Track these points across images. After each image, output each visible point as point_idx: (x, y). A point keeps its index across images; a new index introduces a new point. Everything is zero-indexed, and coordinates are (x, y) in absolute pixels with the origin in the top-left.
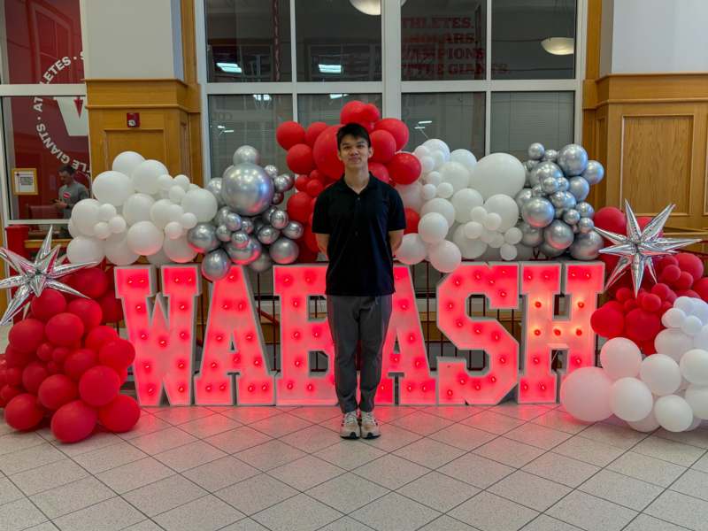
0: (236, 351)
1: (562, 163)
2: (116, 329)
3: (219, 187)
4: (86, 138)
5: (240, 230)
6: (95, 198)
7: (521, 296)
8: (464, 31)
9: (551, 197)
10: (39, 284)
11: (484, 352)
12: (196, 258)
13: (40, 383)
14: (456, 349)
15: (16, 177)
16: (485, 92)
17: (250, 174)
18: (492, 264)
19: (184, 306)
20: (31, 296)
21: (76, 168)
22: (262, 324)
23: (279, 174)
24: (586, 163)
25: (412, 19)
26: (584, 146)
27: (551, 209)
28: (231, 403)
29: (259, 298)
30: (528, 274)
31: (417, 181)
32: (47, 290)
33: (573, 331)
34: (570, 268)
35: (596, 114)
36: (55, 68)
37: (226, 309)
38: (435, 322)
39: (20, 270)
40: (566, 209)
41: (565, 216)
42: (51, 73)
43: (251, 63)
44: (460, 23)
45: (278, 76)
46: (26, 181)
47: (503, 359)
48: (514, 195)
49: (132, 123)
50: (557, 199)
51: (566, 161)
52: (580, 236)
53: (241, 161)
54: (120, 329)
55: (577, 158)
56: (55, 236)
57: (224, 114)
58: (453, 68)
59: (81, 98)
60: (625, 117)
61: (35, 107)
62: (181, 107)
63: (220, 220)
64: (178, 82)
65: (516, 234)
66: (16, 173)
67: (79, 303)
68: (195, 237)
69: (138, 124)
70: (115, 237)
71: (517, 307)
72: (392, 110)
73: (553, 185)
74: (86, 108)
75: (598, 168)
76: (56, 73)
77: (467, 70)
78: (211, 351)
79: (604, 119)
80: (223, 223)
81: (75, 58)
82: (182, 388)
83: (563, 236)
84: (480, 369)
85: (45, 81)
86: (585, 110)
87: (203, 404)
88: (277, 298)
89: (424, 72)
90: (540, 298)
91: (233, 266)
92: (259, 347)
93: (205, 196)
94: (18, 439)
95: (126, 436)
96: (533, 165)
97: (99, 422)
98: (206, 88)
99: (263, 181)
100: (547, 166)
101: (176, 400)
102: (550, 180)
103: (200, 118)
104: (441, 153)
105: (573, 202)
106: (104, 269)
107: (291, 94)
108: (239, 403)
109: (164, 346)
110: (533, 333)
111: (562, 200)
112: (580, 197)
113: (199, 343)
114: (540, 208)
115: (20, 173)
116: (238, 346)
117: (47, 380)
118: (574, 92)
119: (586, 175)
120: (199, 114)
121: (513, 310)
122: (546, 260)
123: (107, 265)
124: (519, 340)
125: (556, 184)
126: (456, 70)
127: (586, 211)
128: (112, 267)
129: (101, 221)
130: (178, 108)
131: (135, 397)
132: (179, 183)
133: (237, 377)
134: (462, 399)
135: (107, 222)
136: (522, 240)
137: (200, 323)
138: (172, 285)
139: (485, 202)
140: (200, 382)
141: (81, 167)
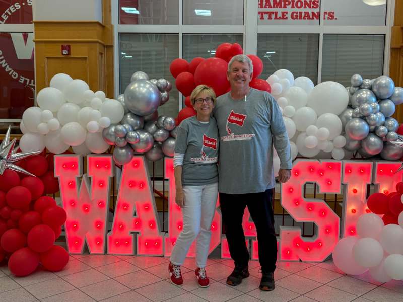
0: (137, 217)
1: (375, 90)
2: (53, 198)
4: (32, 61)
6: (38, 106)
7: (342, 184)
9: (367, 118)
10: (2, 166)
11: (314, 224)
14: (293, 220)
16: (319, 34)
18: (323, 161)
19: (101, 184)
21: (22, 82)
22: (156, 198)
24: (393, 89)
26: (391, 76)
28: (133, 253)
29: (154, 179)
30: (348, 169)
32: (7, 170)
34: (379, 165)
35: (401, 52)
36: (10, 11)
37: (131, 187)
38: (279, 201)
40: (378, 125)
41: (377, 131)
42: (7, 14)
47: (328, 230)
48: (339, 112)
49: (65, 52)
50: (371, 119)
51: (378, 89)
52: (388, 144)
54: (56, 198)
55: (387, 86)
56: (13, 132)
58: (295, 14)
62: (100, 41)
64: (98, 23)
65: (341, 140)
67: (28, 180)
68: (108, 134)
69: (69, 53)
70: (52, 133)
71: (339, 192)
74: (34, 41)
76: (10, 14)
78: (120, 216)
81: (24, 4)
82: (98, 240)
83: (375, 145)
84: (311, 236)
85: (2, 20)
86: (392, 49)
87: (113, 253)
88: (167, 180)
90: (356, 186)
92: (153, 214)
93: (116, 104)
95: (60, 274)
96: (354, 90)
97: (40, 263)
98: (118, 28)
100: (364, 92)
101: (93, 250)
102: (366, 106)
103: (112, 52)
104: (288, 80)
105: (383, 120)
106: (45, 156)
107: (178, 33)
108: (138, 253)
109: (87, 211)
110: (351, 212)
111: (374, 120)
112: (388, 115)
113: (112, 211)
116: (139, 214)
117: (6, 232)
118: (385, 35)
119: (393, 99)
120: (112, 46)
121: (336, 195)
122: (362, 159)
123: (48, 153)
124: (340, 217)
125: (371, 109)
126: (297, 16)
127: (392, 126)
128: (52, 155)
129: (42, 122)
130: (100, 43)
131: (66, 246)
132: (99, 96)
133: (137, 235)
134: (297, 257)
135: (47, 123)
136: (345, 145)
137: (112, 196)
138: (94, 169)
139: (318, 117)
140: (111, 238)
141: (25, 81)
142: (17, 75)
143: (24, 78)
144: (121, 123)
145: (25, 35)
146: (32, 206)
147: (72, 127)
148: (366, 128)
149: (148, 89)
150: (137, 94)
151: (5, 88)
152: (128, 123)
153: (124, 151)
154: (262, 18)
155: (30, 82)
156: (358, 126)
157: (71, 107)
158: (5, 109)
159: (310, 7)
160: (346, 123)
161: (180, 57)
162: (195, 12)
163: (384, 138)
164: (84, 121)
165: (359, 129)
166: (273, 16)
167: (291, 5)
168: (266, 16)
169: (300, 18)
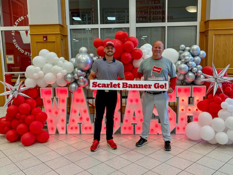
0: (81, 116)
1: (191, 52)
2: (41, 109)
3: (74, 61)
4: (29, 45)
5: (82, 75)
6: (33, 65)
7: (177, 97)
8: (158, 5)
9: (187, 63)
10: (16, 94)
12: (67, 85)
13: (17, 126)
14: (155, 115)
15: (7, 58)
16: (165, 27)
17: (85, 57)
19: (63, 101)
20: (13, 98)
21: (26, 54)
22: (89, 107)
23: (94, 56)
24: (200, 52)
25: (140, 1)
27: (187, 68)
28: (78, 132)
29: (88, 98)
30: (180, 90)
31: (141, 58)
32: (18, 96)
33: (195, 109)
34: (194, 88)
35: (204, 34)
36: (19, 20)
37: (77, 102)
39: (10, 89)
40: (193, 67)
41: (192, 70)
42: (17, 22)
43: (84, 17)
44: (157, 2)
46: (10, 59)
47: (171, 119)
49: (45, 39)
50: (189, 64)
51: (193, 51)
52: (197, 77)
53: (81, 52)
54: (42, 109)
55: (197, 50)
56: (21, 78)
57: (75, 35)
58: (154, 18)
59: (28, 31)
61: (12, 34)
63: (75, 72)
64: (60, 25)
66: (7, 56)
67: (29, 100)
68: (67, 78)
69: (47, 39)
70: (40, 78)
72: (133, 34)
73: (188, 59)
74: (30, 34)
75: (204, 53)
77: (159, 19)
78: (72, 116)
79: (207, 35)
80: (76, 73)
81: (25, 17)
82: (63, 129)
83: (192, 77)
86: (200, 32)
87: (70, 133)
88: (94, 98)
89: (144, 19)
90: (183, 98)
91: (79, 88)
92: (88, 115)
95: (45, 144)
96: (181, 52)
97: (36, 139)
98: (70, 27)
99: (89, 59)
100: (186, 53)
101: (61, 132)
103: (67, 37)
105: (195, 65)
106: (37, 88)
107: (98, 28)
108: (82, 133)
109: (57, 114)
110: (181, 110)
111: (191, 64)
112: (197, 63)
113: (68, 113)
114: (183, 67)
115: (8, 56)
116: (81, 114)
118: (197, 26)
119: (200, 56)
120: (67, 36)
121: (174, 102)
122: (186, 85)
127: (200, 68)
128: (39, 88)
130: (60, 34)
131: (48, 131)
132: (61, 60)
133: (81, 124)
134: (157, 132)
135: (38, 73)
137: (69, 107)
138: (59, 94)
140: (69, 126)
141: (28, 54)
142: (23, 51)
143: (27, 52)
147: (49, 75)
151: (18, 58)
159: (161, 14)
162: (107, 19)
163: (196, 74)
167: (152, 13)
169: (157, 20)
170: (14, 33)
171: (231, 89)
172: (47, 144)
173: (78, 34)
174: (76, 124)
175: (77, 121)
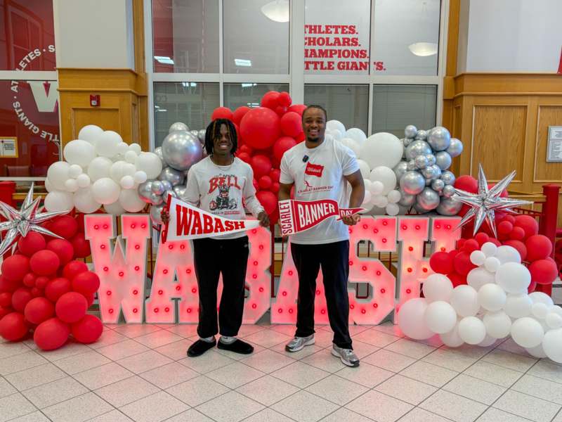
0: (178, 281)
1: (430, 141)
2: (84, 263)
4: (55, 115)
6: (64, 160)
7: (398, 242)
8: (350, 36)
9: (422, 171)
10: (24, 228)
11: (368, 284)
12: (145, 208)
13: (25, 305)
15: (1, 143)
16: (369, 84)
18: (377, 218)
19: (137, 247)
20: (19, 236)
21: (44, 137)
24: (449, 141)
25: (311, 26)
26: (444, 125)
28: (172, 320)
30: (404, 227)
32: (31, 232)
34: (436, 221)
35: (453, 103)
36: (29, 58)
37: (171, 249)
39: (10, 217)
40: (434, 178)
41: (433, 184)
42: (25, 61)
43: (182, 57)
44: (347, 30)
45: (203, 69)
46: (8, 147)
47: (383, 291)
48: (393, 166)
49: (94, 103)
50: (426, 173)
51: (433, 140)
52: (444, 198)
54: (87, 263)
55: (443, 138)
56: (35, 191)
59: (49, 82)
60: (476, 106)
61: (12, 88)
62: (133, 91)
63: (163, 178)
64: (130, 71)
65: (396, 195)
66: (1, 140)
67: (56, 244)
68: (144, 191)
69: (98, 104)
70: (81, 190)
71: (394, 250)
72: (297, 98)
73: (424, 162)
74: (58, 90)
75: (459, 145)
76: (29, 61)
77: (353, 67)
78: (159, 281)
79: (459, 107)
81: (44, 50)
82: (135, 311)
83: (432, 200)
84: (365, 298)
85: (20, 68)
86: (445, 100)
87: (153, 322)
90: (413, 242)
93: (153, 157)
94: (9, 348)
95: (93, 346)
96: (409, 142)
97: (71, 335)
98: (152, 77)
100: (419, 143)
101: (131, 318)
102: (421, 158)
103: (147, 100)
104: (339, 131)
105: (439, 173)
106: (74, 216)
107: (219, 83)
108: (180, 321)
109: (122, 275)
110: (406, 270)
111: (431, 172)
112: (444, 168)
113: (150, 276)
115: (4, 140)
116: (180, 277)
117: (31, 301)
118: (437, 85)
119: (449, 150)
120: (146, 97)
121: (391, 253)
122: (417, 214)
123: (77, 214)
124: (396, 276)
125: (427, 161)
126: (344, 67)
127: (449, 180)
128: (82, 215)
129: (71, 178)
130: (131, 92)
131: (100, 316)
132: (134, 150)
133: (179, 301)
135: (75, 179)
136: (400, 200)
138: (129, 229)
139: (371, 171)
140: (150, 305)
141: (48, 136)
142: (38, 129)
143: (46, 133)
144: (158, 179)
145: (47, 86)
146: (60, 272)
147: (104, 183)
148: (422, 180)
149: (188, 141)
150: (176, 146)
152: (166, 179)
153: (161, 209)
154: (307, 68)
155: (53, 138)
156: (414, 179)
157: (102, 162)
158: (26, 167)
159: (357, 56)
160: (401, 177)
161: (222, 105)
162: (234, 62)
163: (441, 192)
164: (117, 176)
165: (415, 182)
166: (319, 66)
167: (337, 55)
168: (311, 66)
169: (348, 68)
170: (16, 87)
171: (511, 225)
172: (98, 347)
173: (168, 95)
174: (167, 300)
175: (170, 292)
